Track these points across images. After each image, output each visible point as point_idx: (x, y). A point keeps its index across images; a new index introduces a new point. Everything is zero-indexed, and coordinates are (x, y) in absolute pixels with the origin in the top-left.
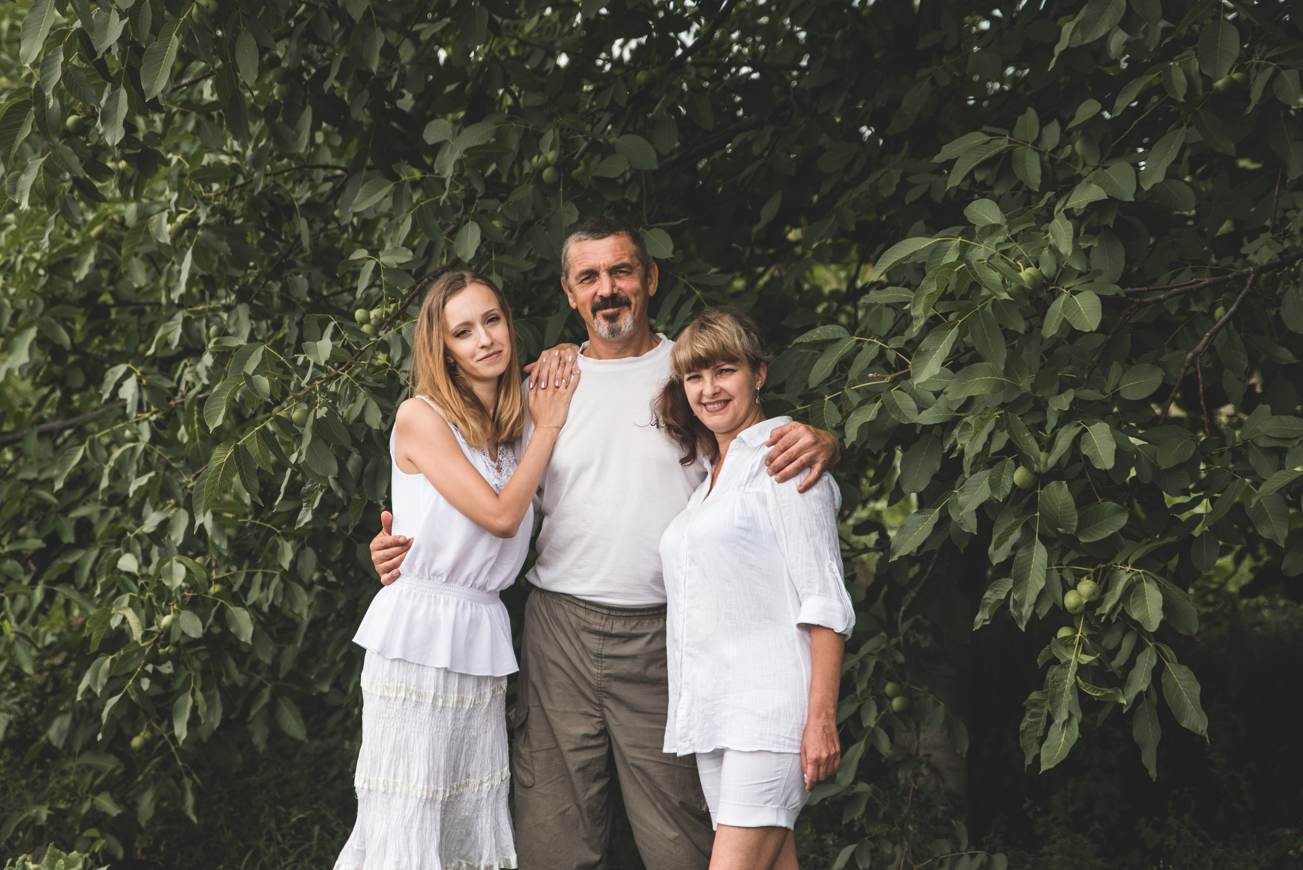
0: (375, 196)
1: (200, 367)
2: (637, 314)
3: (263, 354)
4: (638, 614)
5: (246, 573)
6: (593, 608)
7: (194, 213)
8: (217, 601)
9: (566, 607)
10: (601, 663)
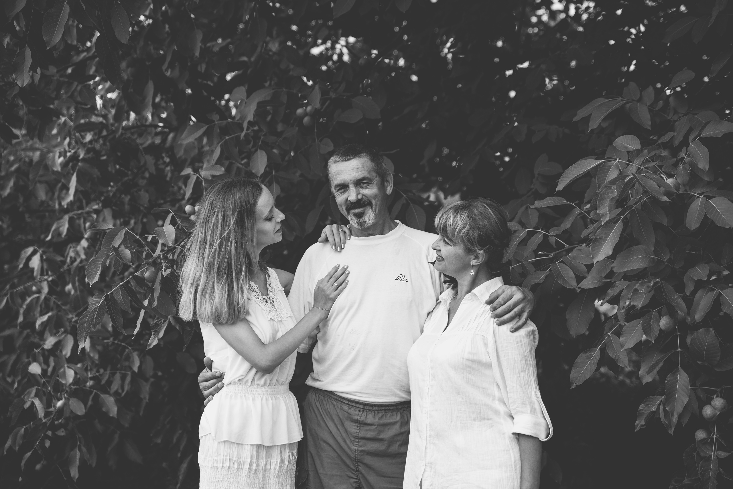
0: (195, 134)
1: (79, 248)
2: (377, 211)
3: (125, 234)
4: (383, 408)
5: (110, 373)
6: (354, 404)
7: (75, 153)
8: (93, 392)
9: (335, 403)
10: (358, 443)
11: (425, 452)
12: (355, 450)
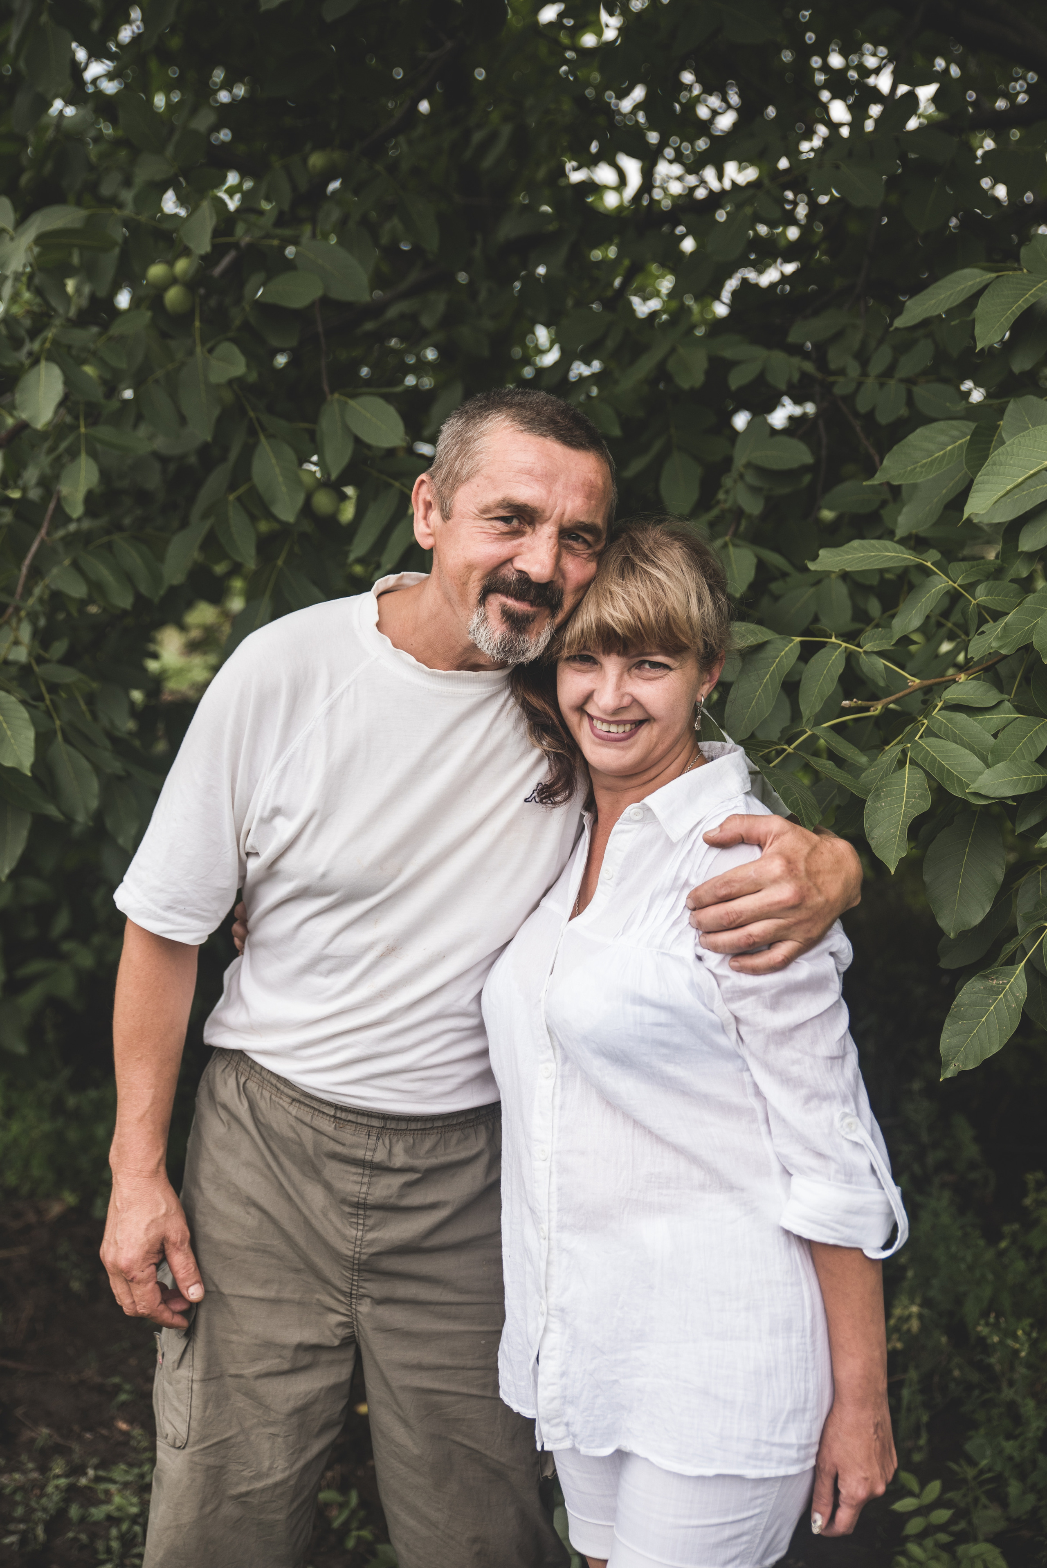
10: (364, 1219)
11: (547, 1274)
12: (353, 1241)
